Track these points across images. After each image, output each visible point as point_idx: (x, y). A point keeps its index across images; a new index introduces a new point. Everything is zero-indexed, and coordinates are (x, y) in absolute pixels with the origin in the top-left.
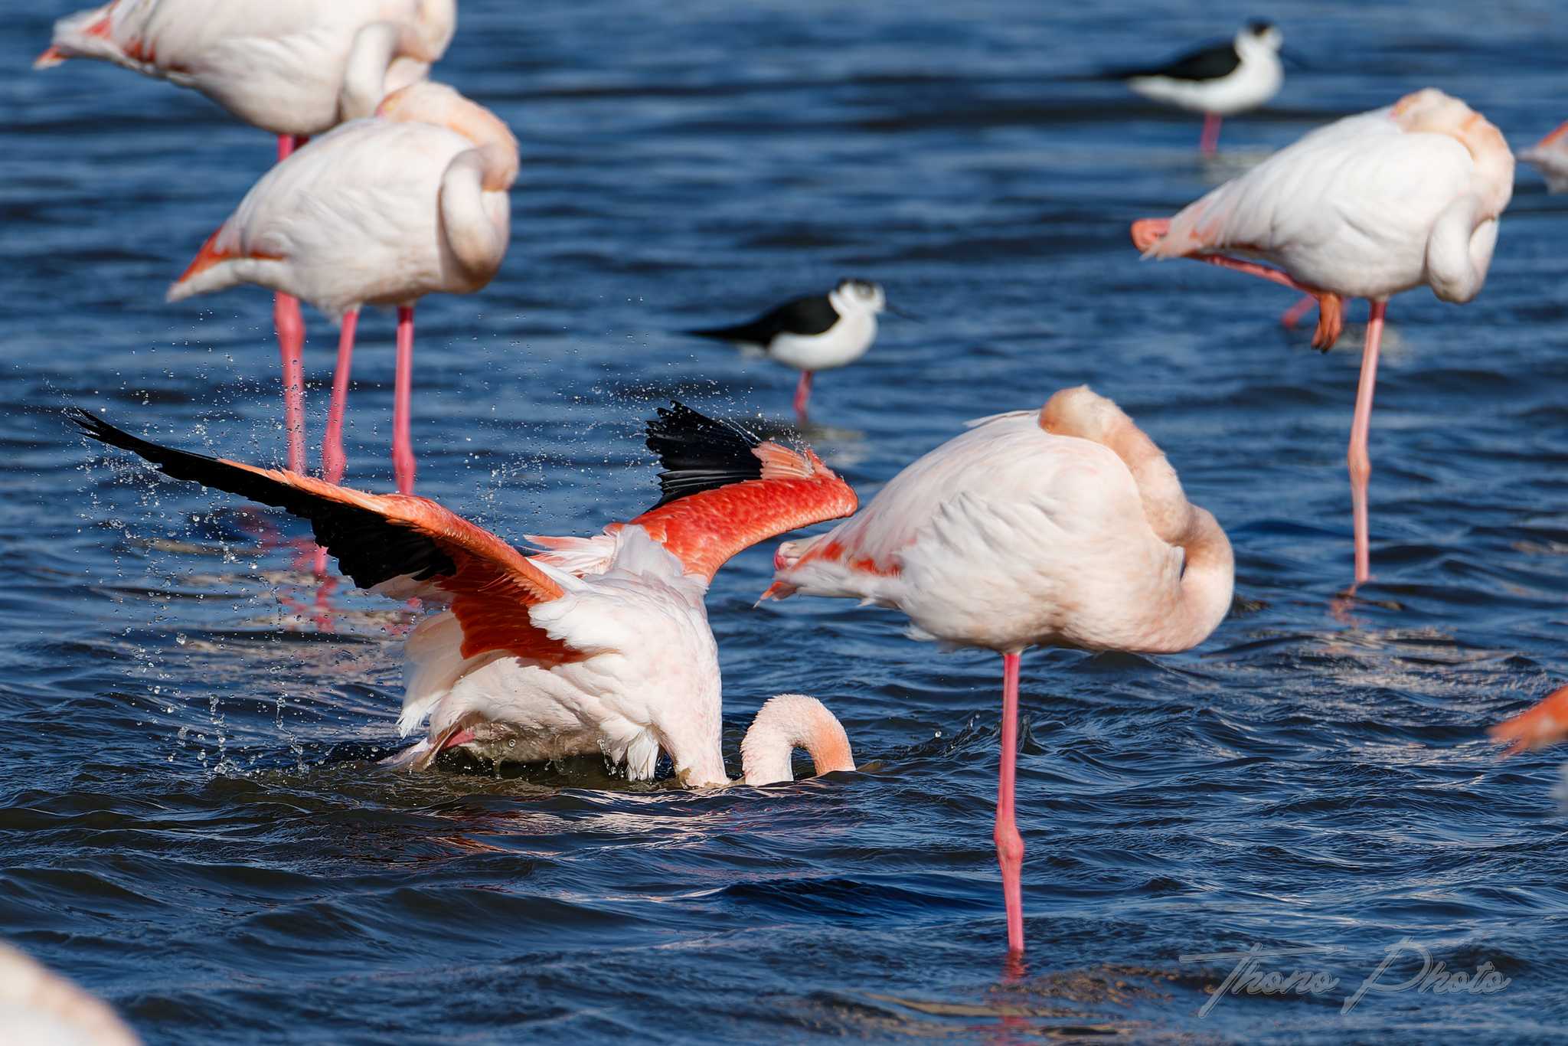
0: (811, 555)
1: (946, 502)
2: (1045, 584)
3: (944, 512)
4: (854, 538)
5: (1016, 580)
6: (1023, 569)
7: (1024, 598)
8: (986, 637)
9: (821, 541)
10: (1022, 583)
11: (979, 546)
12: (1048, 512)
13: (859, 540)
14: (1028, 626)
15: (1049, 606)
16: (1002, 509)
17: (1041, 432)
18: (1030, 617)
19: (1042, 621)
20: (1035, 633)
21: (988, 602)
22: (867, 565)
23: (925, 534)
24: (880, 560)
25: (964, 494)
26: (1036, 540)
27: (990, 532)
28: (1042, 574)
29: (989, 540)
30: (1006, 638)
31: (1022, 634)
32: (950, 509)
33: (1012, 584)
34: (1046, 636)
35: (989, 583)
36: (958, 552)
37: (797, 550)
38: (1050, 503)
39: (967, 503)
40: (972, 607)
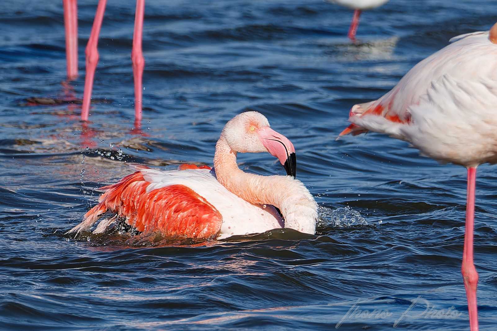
0: (368, 112)
1: (434, 81)
2: (488, 128)
3: (433, 86)
4: (389, 103)
5: (473, 126)
6: (476, 119)
7: (477, 136)
8: (456, 158)
9: (373, 105)
10: (476, 127)
11: (452, 106)
12: (490, 88)
13: (391, 104)
14: (480, 152)
15: (490, 140)
16: (465, 85)
17: (489, 43)
18: (480, 147)
19: (487, 149)
20: (484, 156)
21: (457, 138)
22: (395, 118)
23: (424, 99)
24: (402, 115)
25: (444, 76)
26: (482, 103)
27: (457, 98)
28: (487, 122)
29: (458, 103)
30: (469, 159)
31: (477, 157)
32: (437, 85)
33: (469, 128)
34: (490, 157)
35: (457, 127)
36: (441, 110)
37: (361, 109)
38: (490, 82)
39: (446, 82)
40: (449, 141)
